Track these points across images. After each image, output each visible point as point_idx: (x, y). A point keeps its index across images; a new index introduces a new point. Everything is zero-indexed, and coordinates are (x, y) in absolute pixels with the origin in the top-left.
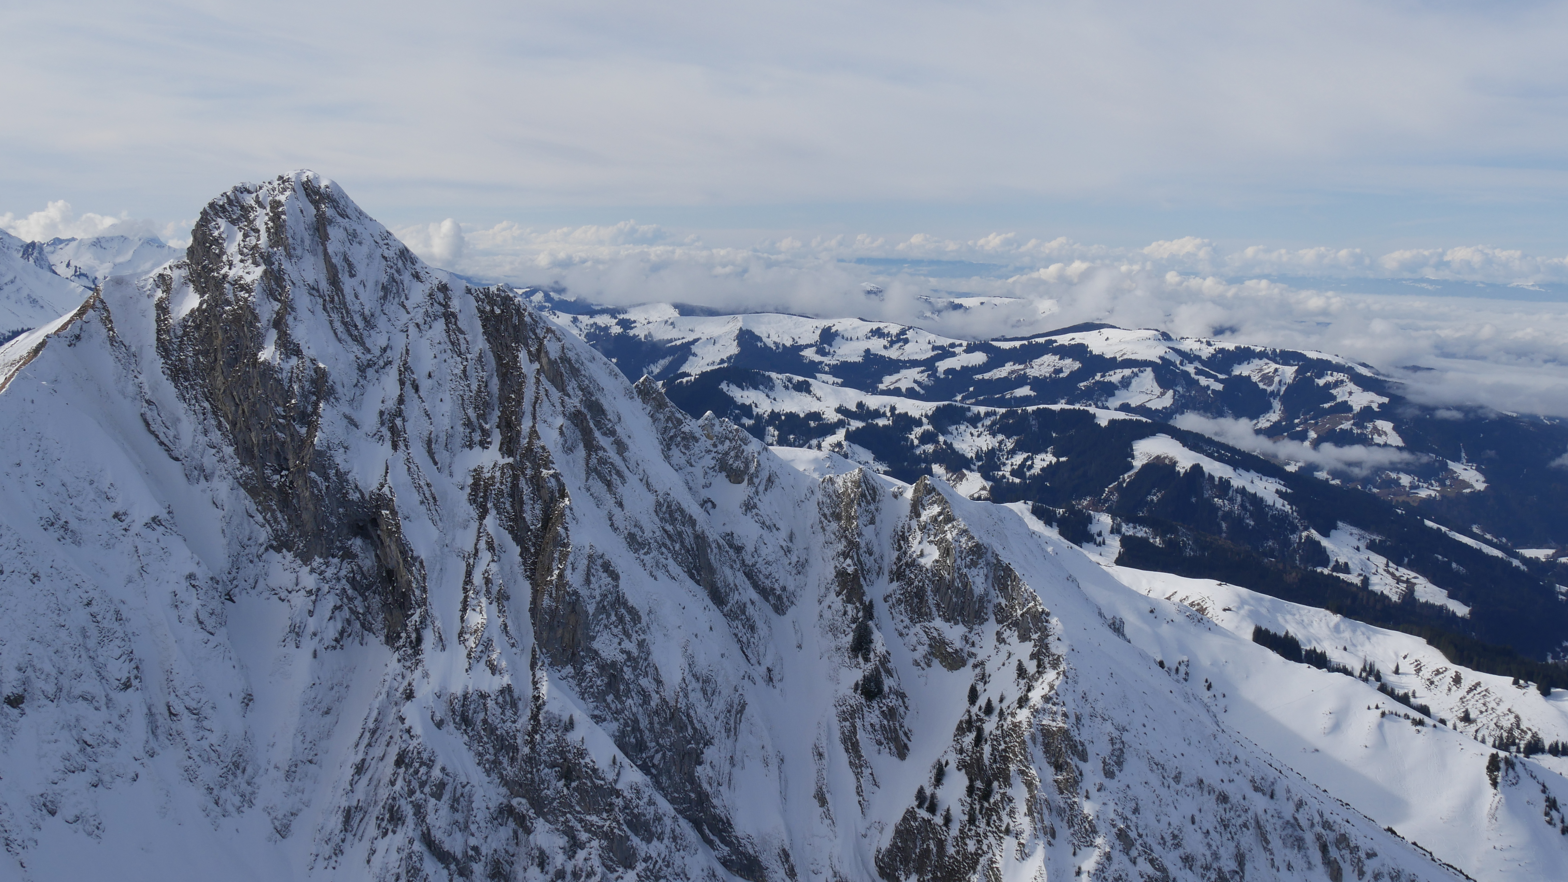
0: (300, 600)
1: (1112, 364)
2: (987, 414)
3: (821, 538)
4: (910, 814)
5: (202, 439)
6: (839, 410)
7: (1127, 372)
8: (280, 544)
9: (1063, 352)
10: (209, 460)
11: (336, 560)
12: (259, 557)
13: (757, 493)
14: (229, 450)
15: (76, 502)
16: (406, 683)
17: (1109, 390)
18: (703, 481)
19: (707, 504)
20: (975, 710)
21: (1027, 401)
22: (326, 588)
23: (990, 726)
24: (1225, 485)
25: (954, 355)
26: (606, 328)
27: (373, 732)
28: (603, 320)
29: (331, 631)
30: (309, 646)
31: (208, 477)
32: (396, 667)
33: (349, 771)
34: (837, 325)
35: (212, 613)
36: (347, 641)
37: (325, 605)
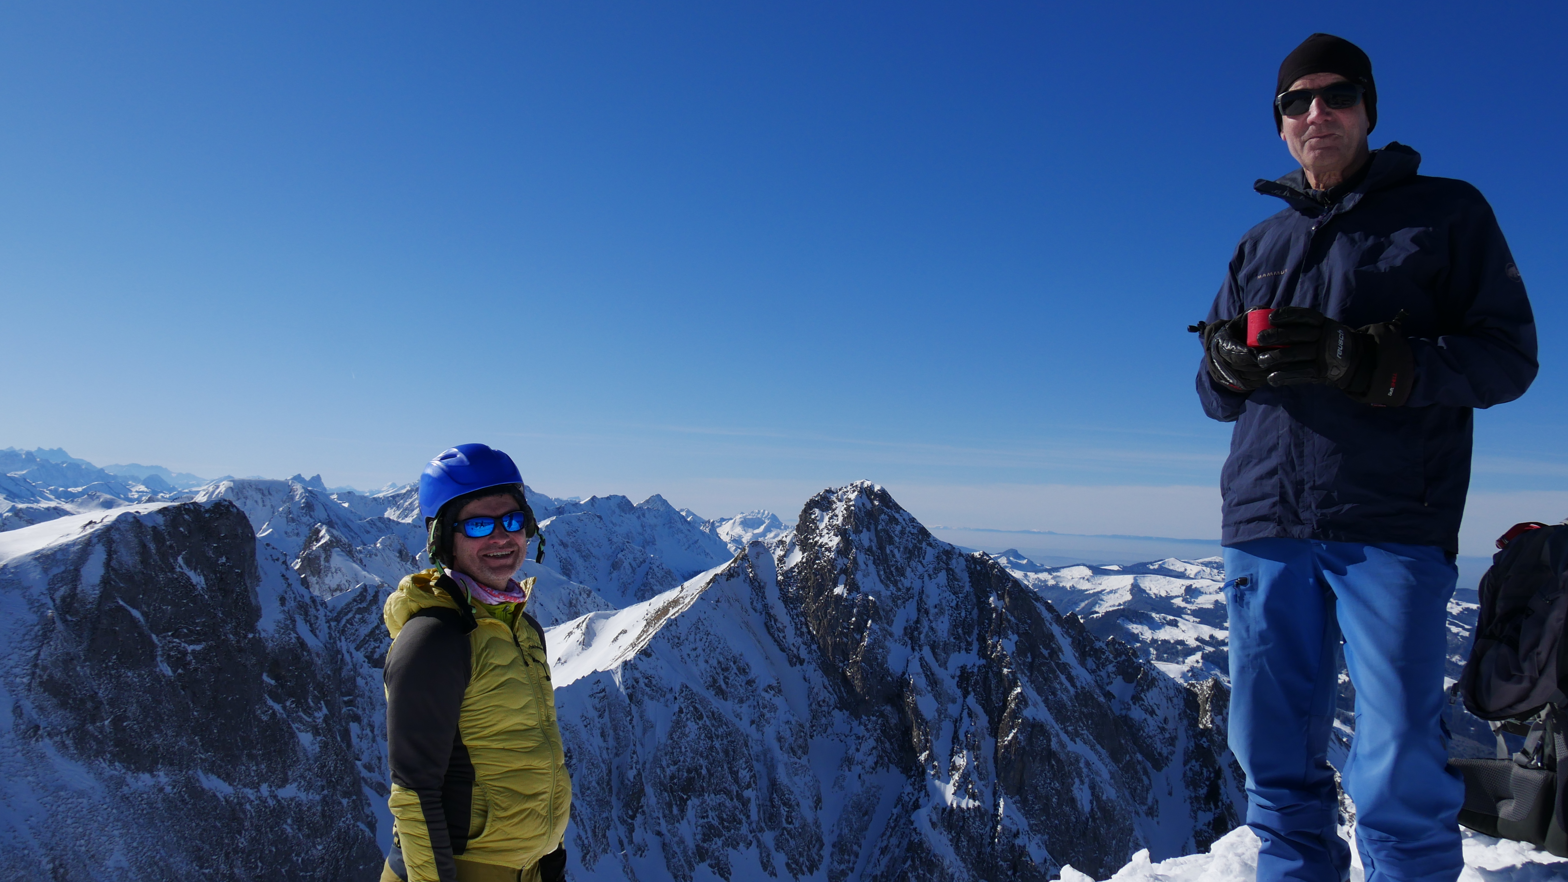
0: (852, 742)
5: (799, 639)
6: (1197, 639)
8: (842, 705)
10: (802, 652)
11: (874, 718)
12: (829, 713)
13: (1143, 690)
14: (814, 646)
15: (726, 673)
16: (914, 799)
18: (1107, 681)
19: (1109, 695)
22: (868, 735)
26: (1045, 581)
27: (893, 828)
28: (1043, 575)
29: (871, 761)
30: (857, 769)
31: (802, 662)
32: (909, 789)
33: (877, 852)
34: (1197, 584)
35: (800, 747)
36: (879, 769)
37: (867, 745)
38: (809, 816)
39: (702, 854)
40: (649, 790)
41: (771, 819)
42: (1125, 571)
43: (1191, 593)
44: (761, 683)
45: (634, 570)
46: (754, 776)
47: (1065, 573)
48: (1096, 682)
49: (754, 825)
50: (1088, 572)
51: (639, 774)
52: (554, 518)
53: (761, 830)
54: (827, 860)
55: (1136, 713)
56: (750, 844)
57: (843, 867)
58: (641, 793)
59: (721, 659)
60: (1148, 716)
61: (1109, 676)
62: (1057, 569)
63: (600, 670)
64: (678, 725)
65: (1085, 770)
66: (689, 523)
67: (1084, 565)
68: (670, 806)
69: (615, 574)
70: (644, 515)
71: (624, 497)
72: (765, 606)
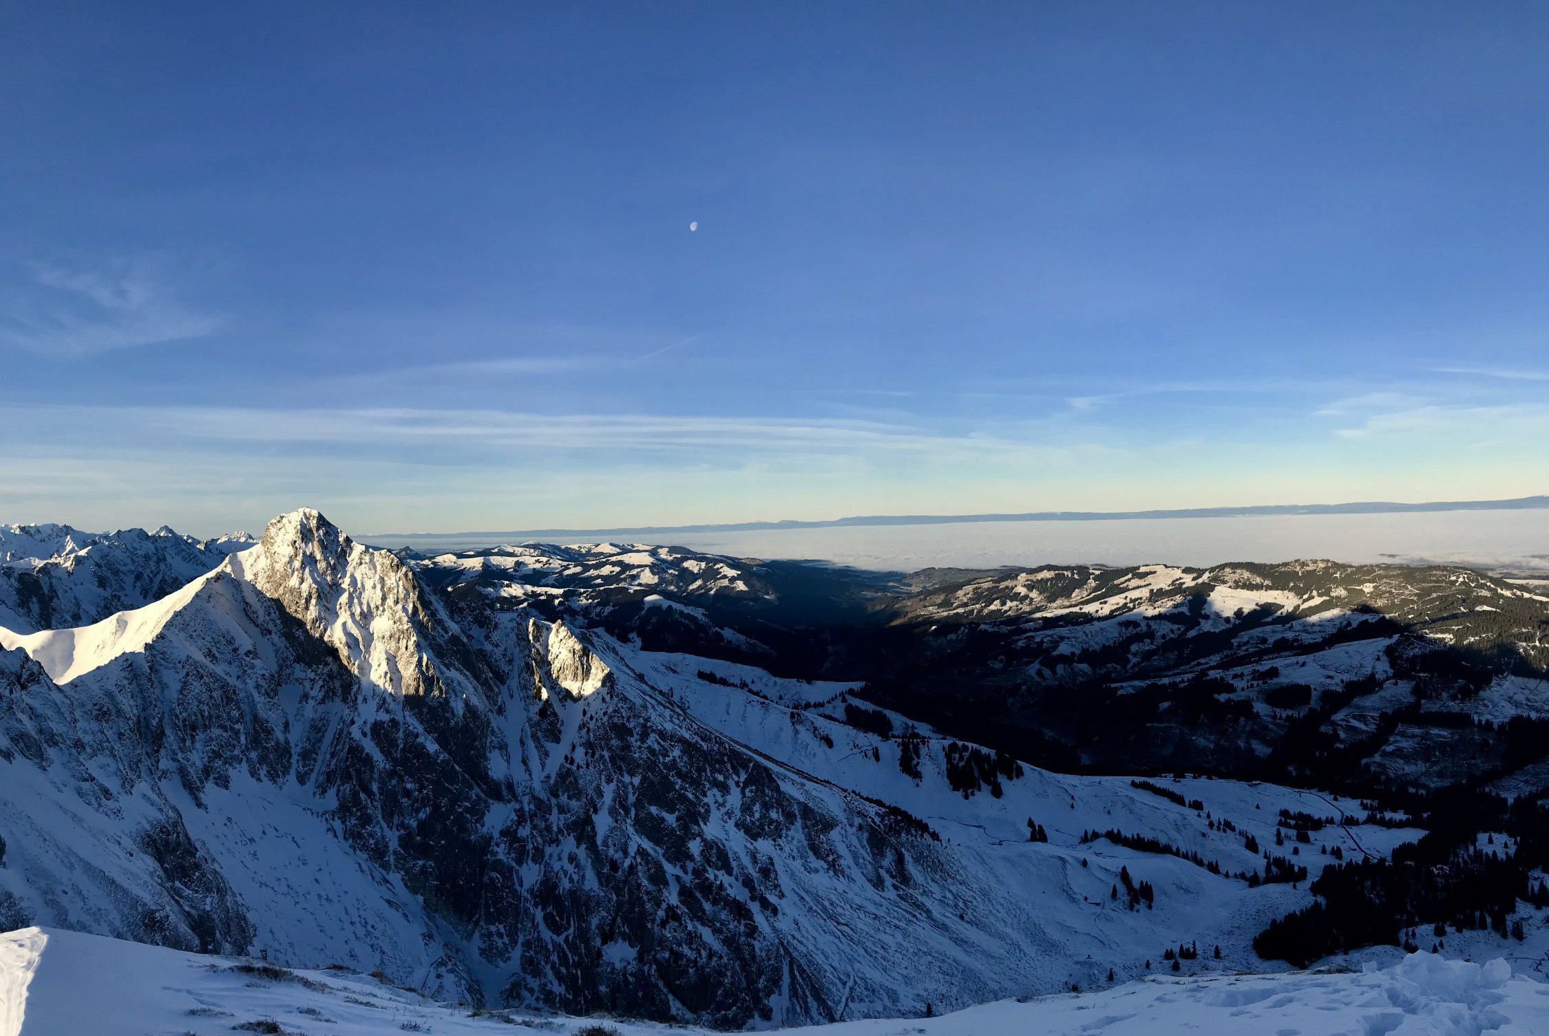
0: (307, 684)
1: (633, 567)
2: (584, 592)
3: (518, 649)
4: (562, 766)
5: (267, 617)
6: (524, 594)
7: (639, 570)
8: (299, 659)
9: (614, 564)
10: (271, 626)
11: (321, 666)
12: (291, 666)
13: (490, 631)
14: (278, 622)
15: (218, 645)
17: (634, 577)
18: (467, 628)
19: (470, 637)
20: (585, 719)
21: (600, 585)
22: (317, 678)
23: (592, 725)
24: (681, 612)
25: (569, 568)
26: (428, 565)
27: (338, 739)
28: (426, 562)
30: (311, 702)
31: (270, 634)
32: (347, 711)
33: (328, 756)
34: (521, 559)
35: (272, 690)
36: (327, 701)
37: (317, 687)
38: (281, 737)
39: (207, 771)
40: (168, 731)
41: (255, 742)
42: (478, 555)
43: (518, 564)
44: (242, 651)
45: (151, 580)
46: (242, 713)
47: (439, 559)
48: (461, 629)
49: (243, 747)
50: (454, 558)
51: (160, 721)
52: (90, 547)
53: (248, 749)
54: (294, 765)
55: (488, 647)
56: (242, 760)
57: (306, 769)
58: (163, 733)
59: (214, 636)
60: (495, 649)
61: (469, 625)
62: (434, 558)
63: (127, 651)
64: (185, 685)
65: (457, 688)
66: (189, 544)
67: (451, 553)
68: (184, 740)
69: (138, 584)
70: (156, 541)
71: (141, 529)
72: (243, 597)
